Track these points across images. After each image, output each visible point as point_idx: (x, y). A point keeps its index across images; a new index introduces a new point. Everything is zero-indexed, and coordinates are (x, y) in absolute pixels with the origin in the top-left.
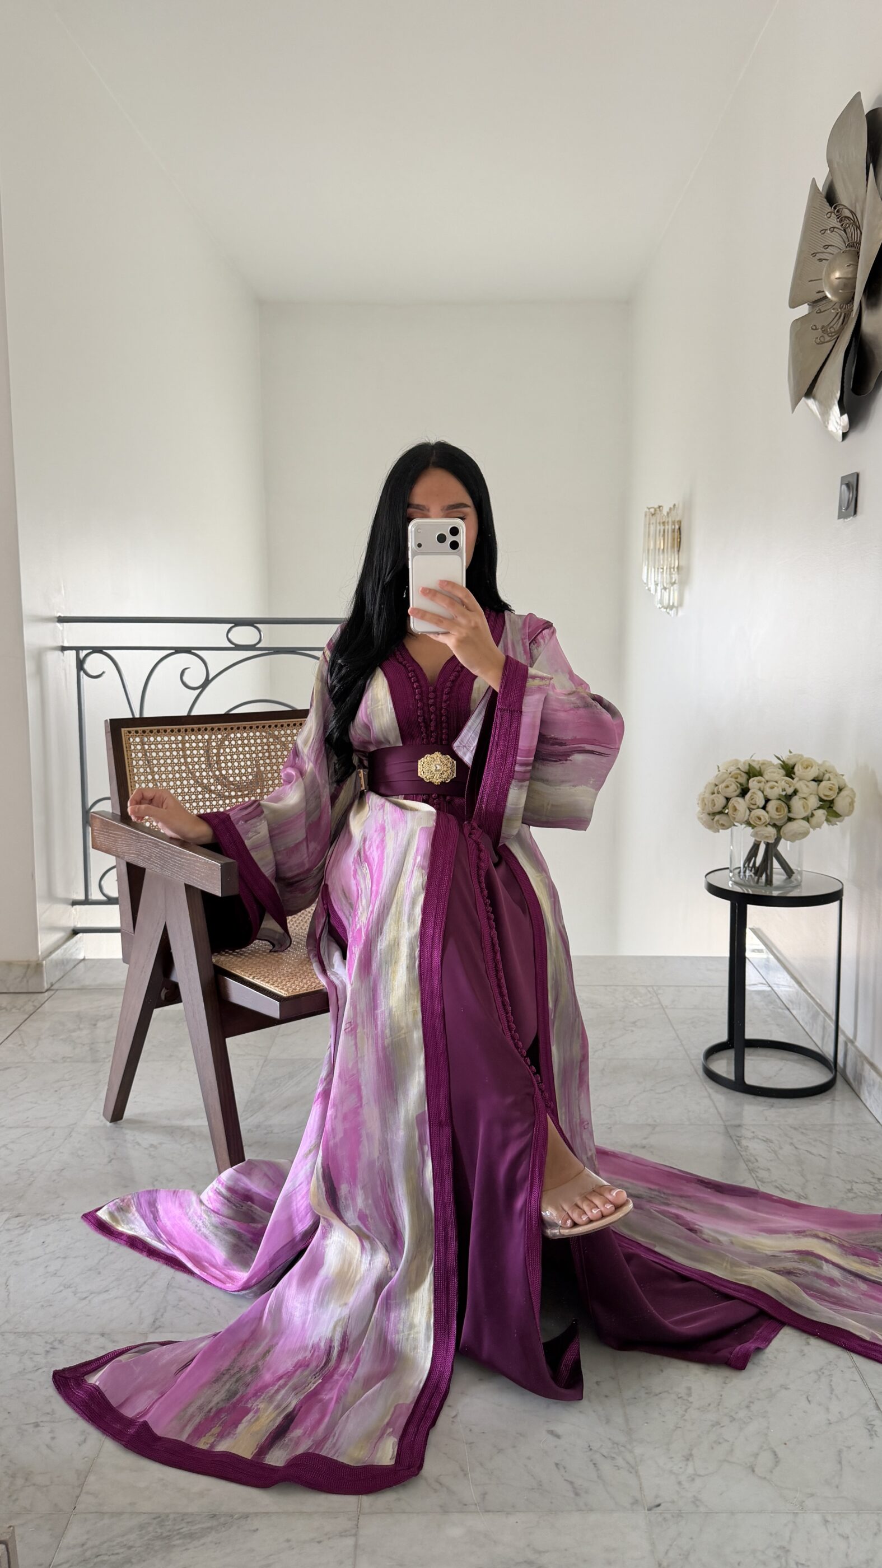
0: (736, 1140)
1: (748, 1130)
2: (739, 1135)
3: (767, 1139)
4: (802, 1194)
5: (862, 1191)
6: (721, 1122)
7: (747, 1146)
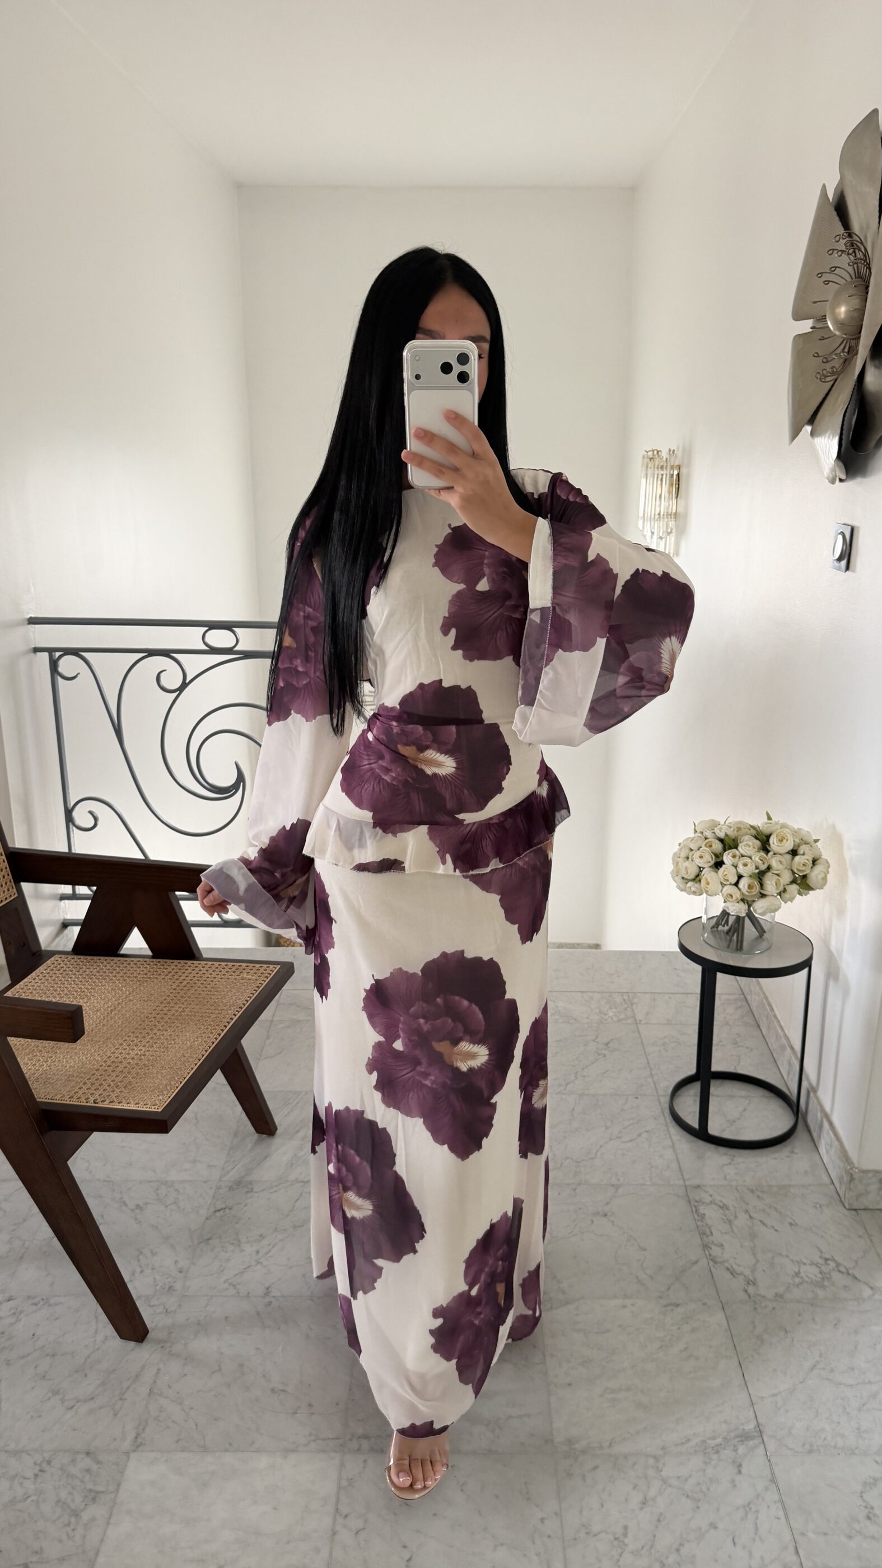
0: (695, 1206)
1: (707, 1192)
2: (697, 1198)
3: (724, 1205)
4: (753, 1280)
5: (809, 1276)
6: (681, 1182)
7: (704, 1214)
